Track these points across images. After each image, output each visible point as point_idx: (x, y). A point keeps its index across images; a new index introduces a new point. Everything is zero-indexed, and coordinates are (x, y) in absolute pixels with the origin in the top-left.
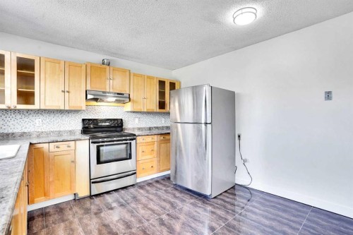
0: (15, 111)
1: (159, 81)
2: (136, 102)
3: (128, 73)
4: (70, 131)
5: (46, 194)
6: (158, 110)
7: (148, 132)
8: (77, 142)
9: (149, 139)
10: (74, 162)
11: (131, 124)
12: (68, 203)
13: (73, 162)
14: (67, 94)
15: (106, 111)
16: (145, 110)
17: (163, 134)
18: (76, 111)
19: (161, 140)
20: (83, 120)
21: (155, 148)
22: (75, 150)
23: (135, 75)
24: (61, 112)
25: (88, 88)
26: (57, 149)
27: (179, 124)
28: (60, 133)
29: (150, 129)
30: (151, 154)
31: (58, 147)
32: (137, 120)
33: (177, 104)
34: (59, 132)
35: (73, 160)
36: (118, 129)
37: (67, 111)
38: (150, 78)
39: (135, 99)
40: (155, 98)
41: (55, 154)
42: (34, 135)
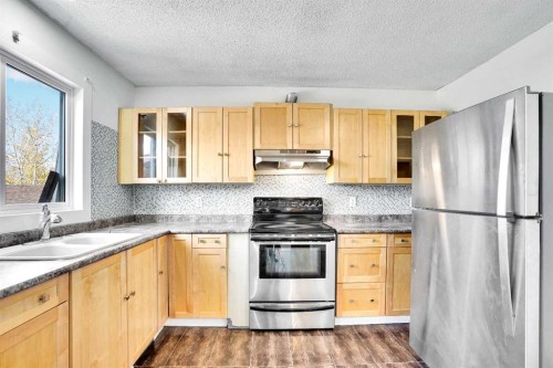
0: (167, 186)
1: (398, 117)
2: (346, 165)
3: (327, 111)
4: (237, 217)
5: (189, 309)
6: (396, 180)
7: (374, 226)
8: (231, 236)
9: (367, 241)
10: (225, 268)
11: (341, 208)
12: (216, 330)
13: (223, 267)
14: (225, 158)
15: (293, 183)
16: (366, 181)
17: (401, 233)
18: (246, 185)
19: (398, 247)
20: (255, 200)
21: (382, 262)
22: (227, 248)
23: (342, 112)
24: (225, 186)
25: (257, 146)
26: (201, 245)
27: (443, 215)
28: (223, 219)
29: (380, 219)
30: (371, 274)
31: (202, 241)
32: (352, 200)
33: (436, 166)
34: (223, 217)
35: (224, 264)
36: (314, 216)
37: (225, 185)
38: (375, 113)
39: (342, 159)
40: (389, 155)
41: (201, 251)
42: (193, 221)
